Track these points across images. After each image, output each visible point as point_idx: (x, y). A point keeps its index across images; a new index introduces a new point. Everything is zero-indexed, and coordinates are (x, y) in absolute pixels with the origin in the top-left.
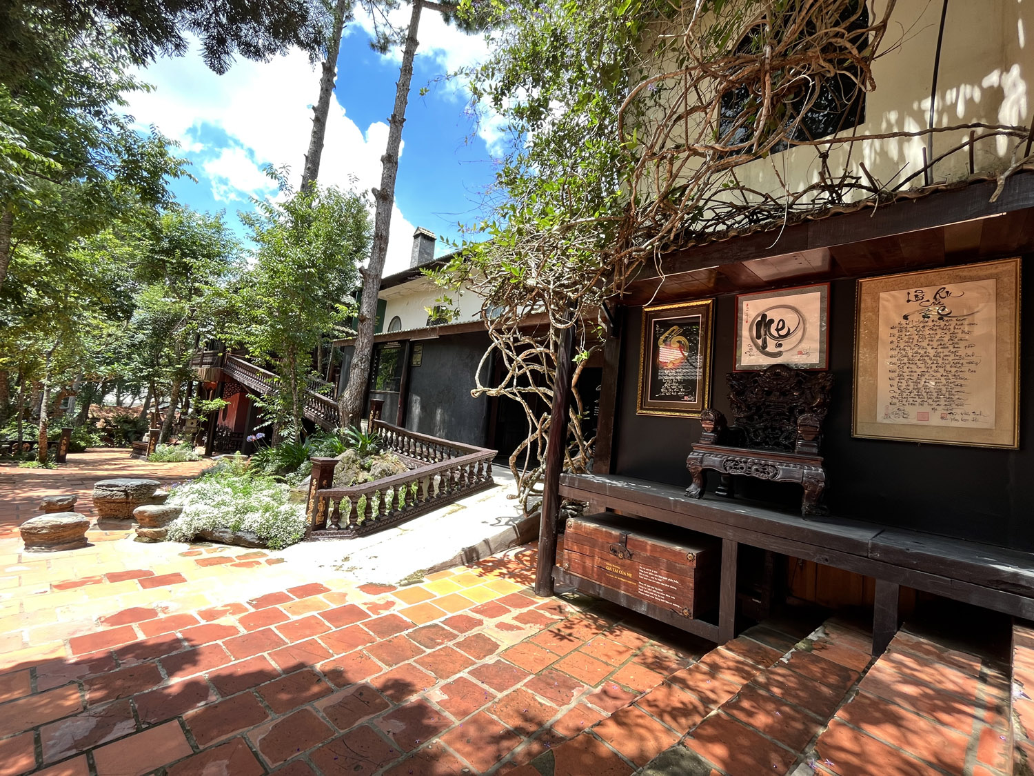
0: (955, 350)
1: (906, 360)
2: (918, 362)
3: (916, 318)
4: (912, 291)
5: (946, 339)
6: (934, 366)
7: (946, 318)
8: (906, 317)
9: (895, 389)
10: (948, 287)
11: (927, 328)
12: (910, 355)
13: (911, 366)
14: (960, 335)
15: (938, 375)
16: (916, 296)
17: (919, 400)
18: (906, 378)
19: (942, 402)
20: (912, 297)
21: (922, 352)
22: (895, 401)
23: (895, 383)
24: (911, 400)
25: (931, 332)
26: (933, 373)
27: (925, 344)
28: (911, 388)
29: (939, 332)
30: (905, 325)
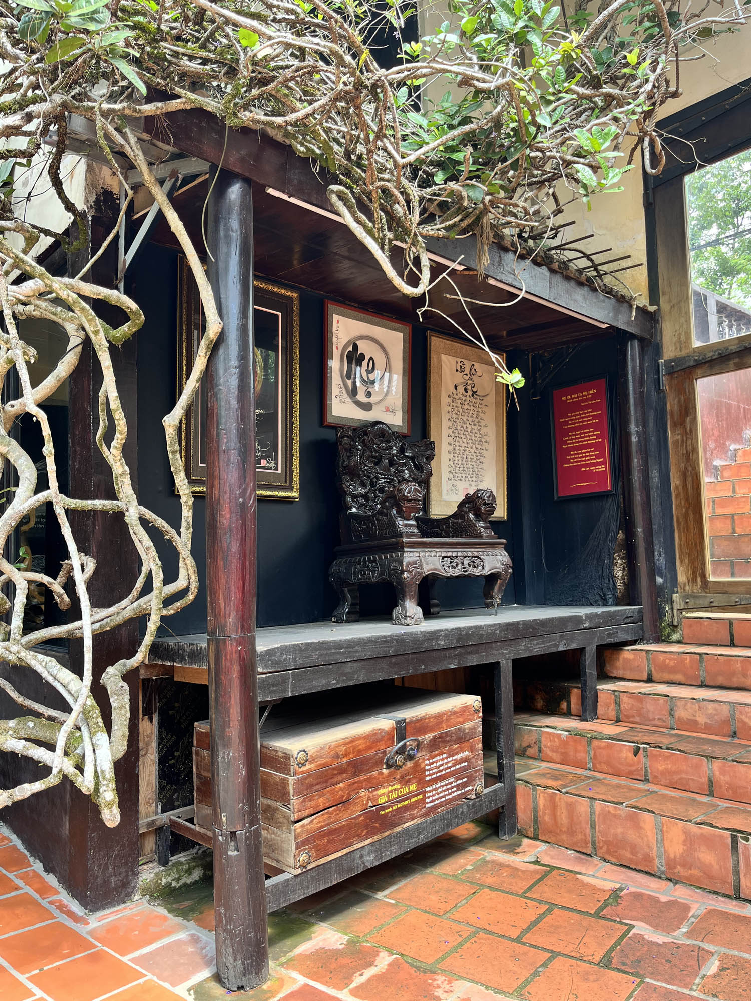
0: (479, 428)
1: (456, 431)
2: (463, 437)
3: (461, 389)
4: (459, 360)
5: (475, 416)
6: (470, 442)
7: (475, 396)
8: (456, 387)
9: (451, 463)
10: (477, 366)
11: (466, 403)
12: (459, 428)
13: (460, 440)
14: (481, 415)
15: (472, 451)
16: (461, 367)
17: (464, 476)
18: (458, 452)
19: (474, 479)
20: (459, 369)
21: (464, 426)
22: (451, 476)
23: (451, 456)
24: (460, 475)
25: (468, 408)
26: (469, 449)
27: (465, 418)
28: (460, 463)
29: (472, 408)
30: (455, 396)
